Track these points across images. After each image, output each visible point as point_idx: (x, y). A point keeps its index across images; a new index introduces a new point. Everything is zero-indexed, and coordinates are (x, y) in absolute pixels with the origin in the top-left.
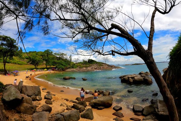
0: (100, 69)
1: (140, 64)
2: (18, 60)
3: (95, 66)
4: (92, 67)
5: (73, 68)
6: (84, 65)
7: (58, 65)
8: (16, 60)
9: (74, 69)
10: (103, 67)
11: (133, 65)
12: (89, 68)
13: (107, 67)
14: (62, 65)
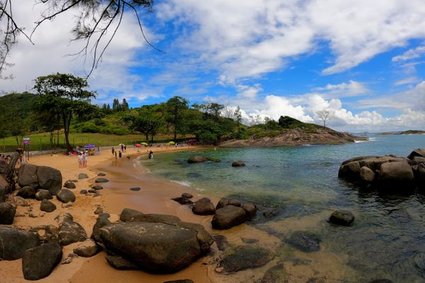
0: (309, 140)
1: (421, 132)
2: (115, 126)
3: (294, 133)
4: (288, 135)
5: (238, 137)
6: (268, 131)
7: (200, 131)
8: (111, 125)
9: (242, 142)
10: (316, 137)
11: (402, 133)
12: (278, 139)
13: (327, 135)
14: (212, 131)
